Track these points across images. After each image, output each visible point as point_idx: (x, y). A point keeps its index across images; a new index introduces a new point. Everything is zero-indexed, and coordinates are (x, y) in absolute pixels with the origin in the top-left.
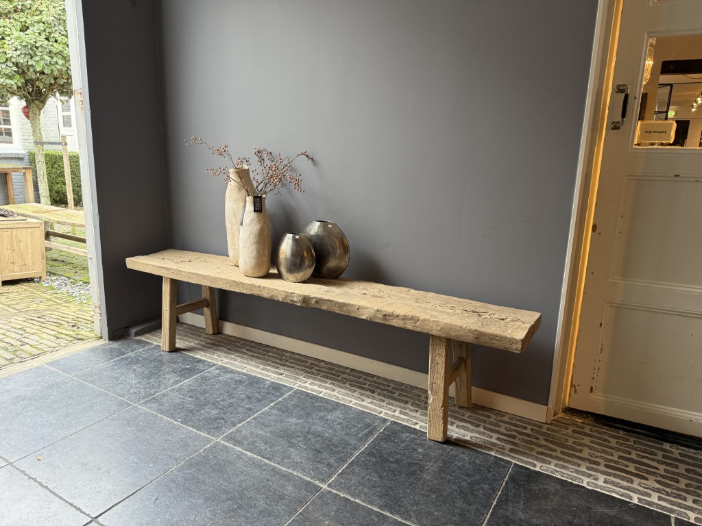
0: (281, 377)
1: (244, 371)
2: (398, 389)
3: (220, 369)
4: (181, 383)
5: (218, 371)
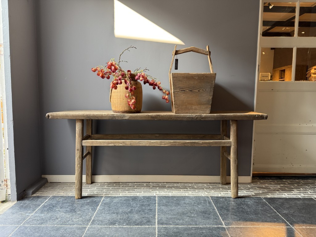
0: (142, 193)
1: (121, 195)
3: (108, 198)
4: (98, 209)
5: (108, 199)
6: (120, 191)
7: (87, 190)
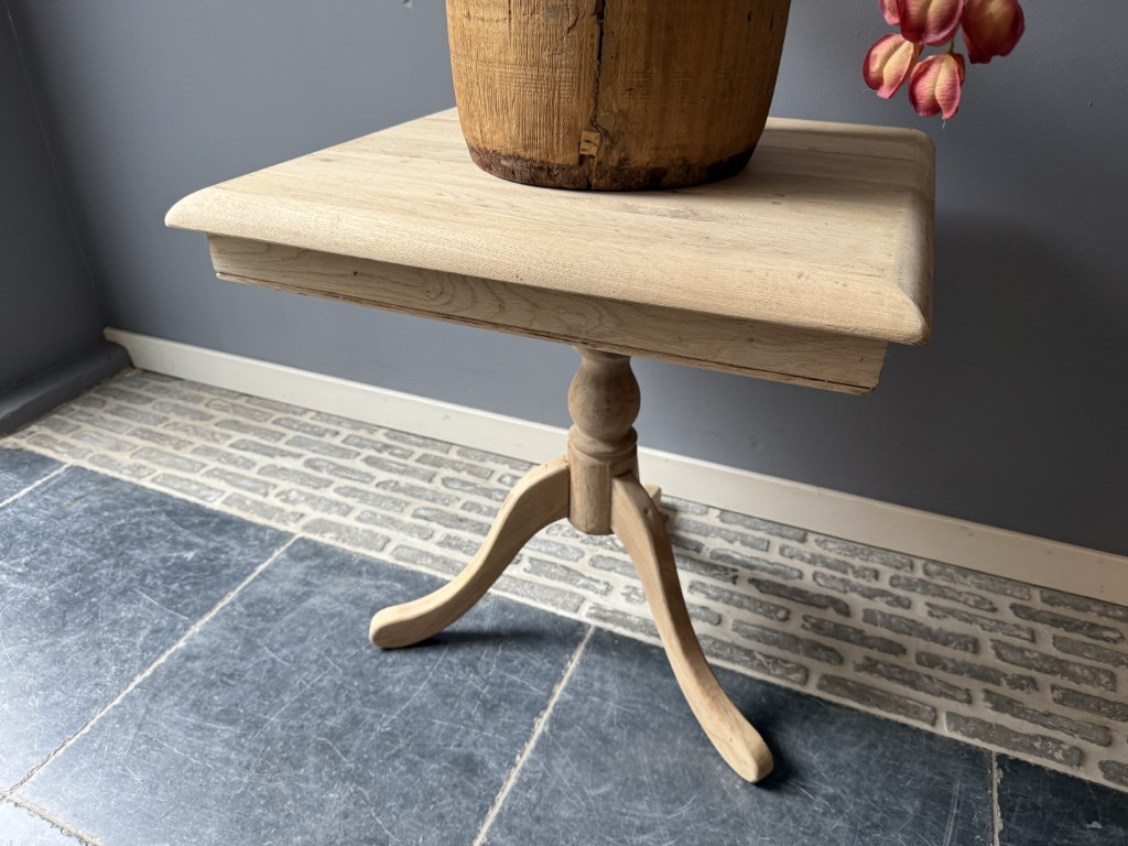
1: (385, 557)
2: (910, 585)
3: (302, 559)
4: (181, 644)
5: (297, 570)
6: (407, 518)
7: (254, 464)
